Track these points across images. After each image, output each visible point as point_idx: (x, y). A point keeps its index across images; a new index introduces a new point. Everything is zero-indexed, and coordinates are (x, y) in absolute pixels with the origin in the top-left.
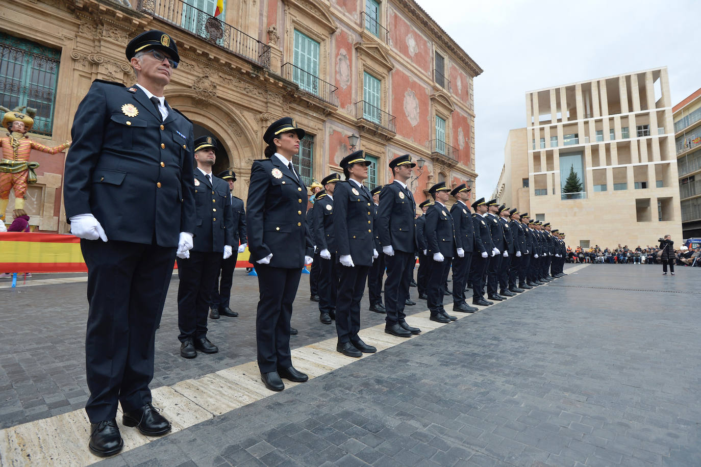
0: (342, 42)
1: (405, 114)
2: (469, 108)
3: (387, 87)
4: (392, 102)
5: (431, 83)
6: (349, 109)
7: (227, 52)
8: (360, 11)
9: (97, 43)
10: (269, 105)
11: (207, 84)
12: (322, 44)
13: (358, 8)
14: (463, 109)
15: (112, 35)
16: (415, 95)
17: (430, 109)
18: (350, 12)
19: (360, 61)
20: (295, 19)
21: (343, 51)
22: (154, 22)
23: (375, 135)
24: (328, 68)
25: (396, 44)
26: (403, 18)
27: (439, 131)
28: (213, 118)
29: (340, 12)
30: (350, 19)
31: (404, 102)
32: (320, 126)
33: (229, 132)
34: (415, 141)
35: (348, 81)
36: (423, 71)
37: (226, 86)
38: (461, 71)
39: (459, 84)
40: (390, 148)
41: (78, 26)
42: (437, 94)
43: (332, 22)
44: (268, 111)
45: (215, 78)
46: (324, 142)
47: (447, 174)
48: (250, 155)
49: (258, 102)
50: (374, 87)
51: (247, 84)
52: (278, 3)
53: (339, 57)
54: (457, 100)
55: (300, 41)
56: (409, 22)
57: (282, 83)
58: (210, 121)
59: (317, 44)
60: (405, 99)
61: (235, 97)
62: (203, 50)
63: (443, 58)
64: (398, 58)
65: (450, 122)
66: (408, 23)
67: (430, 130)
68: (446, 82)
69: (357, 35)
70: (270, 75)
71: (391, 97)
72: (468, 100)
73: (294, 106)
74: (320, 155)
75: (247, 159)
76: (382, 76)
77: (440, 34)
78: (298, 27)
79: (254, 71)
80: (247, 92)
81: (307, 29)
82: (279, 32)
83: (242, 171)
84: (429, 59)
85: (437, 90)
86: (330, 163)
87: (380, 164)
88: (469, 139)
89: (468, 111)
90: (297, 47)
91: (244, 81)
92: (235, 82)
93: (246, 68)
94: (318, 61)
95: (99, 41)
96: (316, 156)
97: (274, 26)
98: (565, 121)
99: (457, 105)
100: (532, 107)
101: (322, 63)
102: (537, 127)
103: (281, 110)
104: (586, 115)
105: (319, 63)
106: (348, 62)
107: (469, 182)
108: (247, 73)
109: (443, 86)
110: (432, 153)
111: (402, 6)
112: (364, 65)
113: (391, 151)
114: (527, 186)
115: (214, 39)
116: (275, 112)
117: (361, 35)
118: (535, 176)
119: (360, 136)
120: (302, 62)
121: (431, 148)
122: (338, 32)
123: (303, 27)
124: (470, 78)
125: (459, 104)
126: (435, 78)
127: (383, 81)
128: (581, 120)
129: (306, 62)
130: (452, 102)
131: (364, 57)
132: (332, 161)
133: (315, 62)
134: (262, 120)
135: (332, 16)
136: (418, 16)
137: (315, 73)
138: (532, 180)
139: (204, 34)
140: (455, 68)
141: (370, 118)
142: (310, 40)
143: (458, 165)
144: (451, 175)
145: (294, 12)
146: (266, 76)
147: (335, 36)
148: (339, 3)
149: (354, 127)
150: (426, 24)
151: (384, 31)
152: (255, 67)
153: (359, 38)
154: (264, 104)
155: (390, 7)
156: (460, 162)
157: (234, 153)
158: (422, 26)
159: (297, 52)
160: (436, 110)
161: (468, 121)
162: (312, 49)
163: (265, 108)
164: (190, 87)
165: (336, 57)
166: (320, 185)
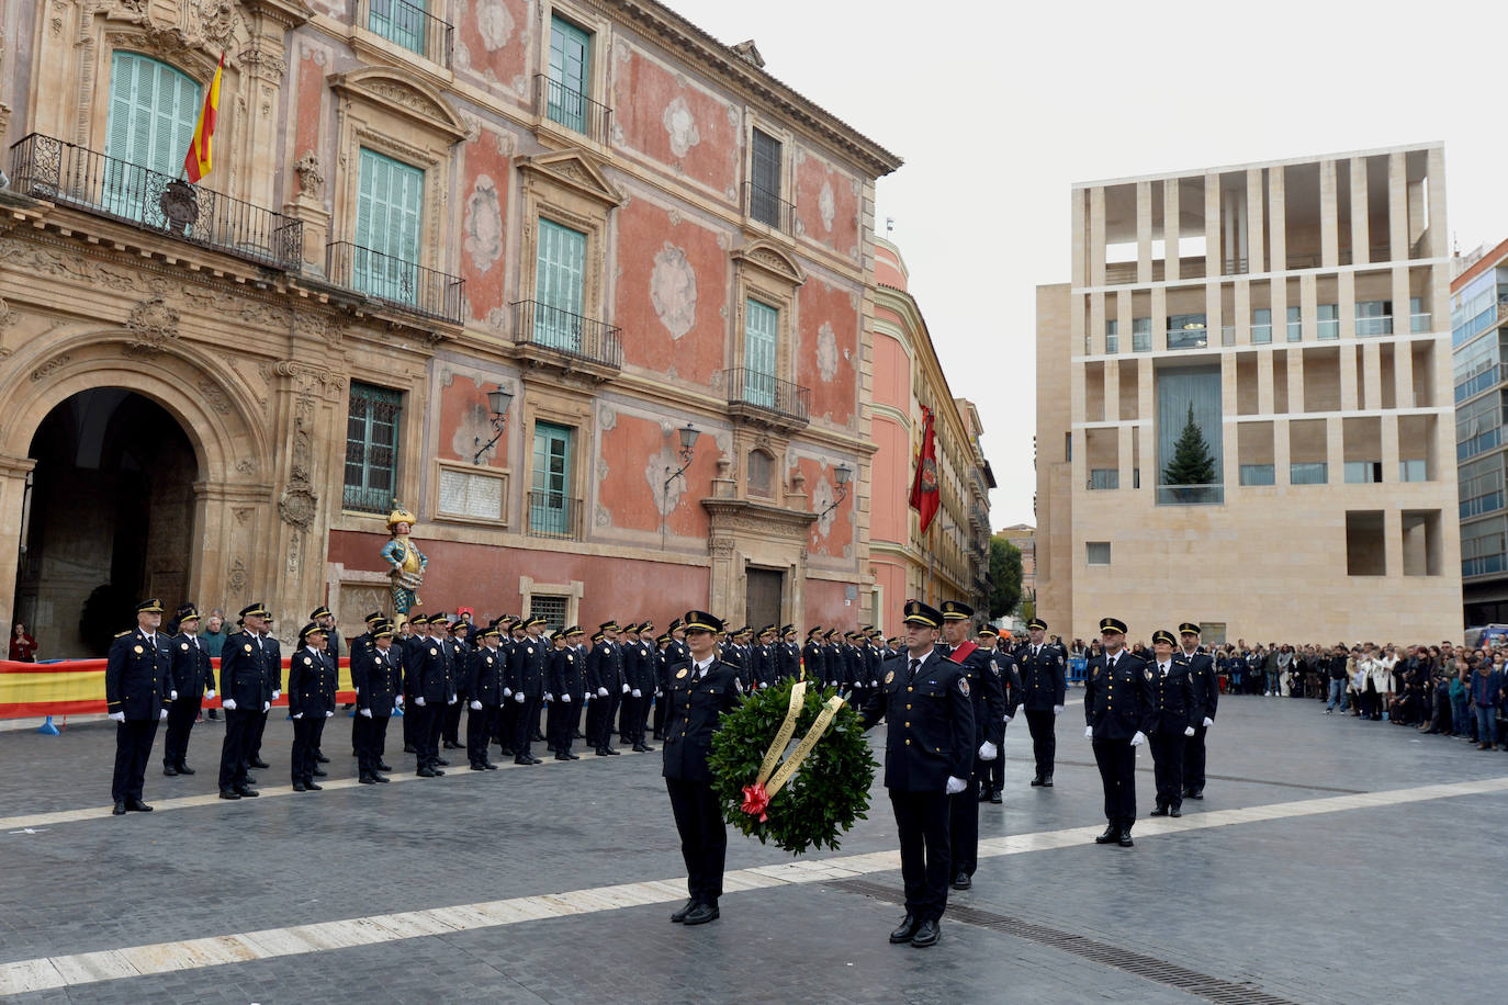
0: (486, 157)
1: (653, 308)
2: (858, 265)
3: (603, 250)
4: (617, 284)
5: (736, 218)
6: (497, 321)
7: (207, 250)
8: (534, 70)
10: (295, 342)
11: (159, 315)
12: (430, 172)
13: (529, 65)
14: (835, 272)
16: (685, 257)
17: (728, 286)
18: (505, 80)
19: (529, 196)
20: (362, 127)
21: (485, 181)
22: (57, 210)
23: (562, 375)
24: (443, 230)
25: (634, 134)
26: (657, 61)
27: (756, 339)
28: (168, 377)
29: (478, 84)
30: (505, 98)
31: (653, 281)
32: (420, 370)
33: (202, 404)
34: (680, 376)
35: (494, 251)
36: (710, 191)
37: (199, 312)
38: (834, 166)
39: (827, 204)
40: (605, 402)
42: (753, 244)
43: (455, 121)
44: (295, 357)
45: (175, 299)
46: (426, 405)
47: (776, 451)
48: (248, 453)
49: (270, 339)
50: (566, 255)
51: (248, 302)
52: (323, 95)
53: (474, 196)
54: (817, 250)
55: (375, 174)
56: (675, 67)
57: (327, 296)
58: (160, 385)
59: (416, 172)
60: (654, 271)
61: (218, 335)
62: (153, 250)
63: (779, 143)
64: (637, 170)
65: (794, 310)
66: (673, 71)
67: (727, 343)
68: (784, 209)
69: (524, 131)
70: (299, 282)
71: (612, 272)
72: (855, 243)
73: (356, 331)
74: (416, 440)
75: (239, 461)
76: (588, 225)
77: (764, 87)
78: (370, 143)
79: (264, 277)
80: (247, 320)
81: (394, 147)
82: (322, 170)
83: (227, 489)
84: (733, 154)
85: (755, 235)
86: (441, 455)
87: (577, 443)
88: (852, 350)
89: (853, 274)
90: (366, 188)
91: (240, 295)
92: (218, 298)
93: (243, 274)
94: (417, 213)
96: (405, 441)
97: (311, 154)
98: (1173, 279)
99: (815, 262)
100: (1088, 230)
101: (429, 220)
102: (1098, 289)
103: (324, 348)
104: (1234, 262)
105: (422, 217)
106: (496, 204)
107: (841, 470)
108: (249, 282)
109: (772, 219)
110: (731, 403)
111: (655, 32)
112: (538, 205)
113: (608, 408)
114: (1069, 458)
115: (178, 225)
116: (308, 355)
117: (534, 132)
118: (1089, 434)
119: (524, 381)
120: (380, 223)
121: (730, 388)
122: (471, 139)
123: (382, 142)
124: (864, 183)
125: (824, 260)
126: (748, 204)
127: (591, 237)
128: (1213, 279)
129: (389, 221)
130: (798, 260)
131: (539, 186)
132: (445, 449)
133: (410, 218)
134: (278, 376)
135: (456, 103)
136: (699, 53)
137: (411, 242)
138: (1079, 442)
139: (158, 220)
140: (814, 165)
141: (552, 336)
142: (400, 166)
143: (809, 427)
144: (791, 455)
145: (359, 110)
146: (292, 286)
147: (461, 150)
148: (475, 64)
149: (507, 363)
150: (722, 67)
151: (598, 110)
152: (266, 269)
153: (528, 140)
154: (284, 341)
155: (622, 42)
156: (821, 415)
157: (210, 450)
158: (714, 73)
159: (365, 204)
160: (749, 288)
161: (854, 302)
162: (405, 186)
163: (285, 350)
164: (122, 325)
165: (466, 197)
166: (410, 517)
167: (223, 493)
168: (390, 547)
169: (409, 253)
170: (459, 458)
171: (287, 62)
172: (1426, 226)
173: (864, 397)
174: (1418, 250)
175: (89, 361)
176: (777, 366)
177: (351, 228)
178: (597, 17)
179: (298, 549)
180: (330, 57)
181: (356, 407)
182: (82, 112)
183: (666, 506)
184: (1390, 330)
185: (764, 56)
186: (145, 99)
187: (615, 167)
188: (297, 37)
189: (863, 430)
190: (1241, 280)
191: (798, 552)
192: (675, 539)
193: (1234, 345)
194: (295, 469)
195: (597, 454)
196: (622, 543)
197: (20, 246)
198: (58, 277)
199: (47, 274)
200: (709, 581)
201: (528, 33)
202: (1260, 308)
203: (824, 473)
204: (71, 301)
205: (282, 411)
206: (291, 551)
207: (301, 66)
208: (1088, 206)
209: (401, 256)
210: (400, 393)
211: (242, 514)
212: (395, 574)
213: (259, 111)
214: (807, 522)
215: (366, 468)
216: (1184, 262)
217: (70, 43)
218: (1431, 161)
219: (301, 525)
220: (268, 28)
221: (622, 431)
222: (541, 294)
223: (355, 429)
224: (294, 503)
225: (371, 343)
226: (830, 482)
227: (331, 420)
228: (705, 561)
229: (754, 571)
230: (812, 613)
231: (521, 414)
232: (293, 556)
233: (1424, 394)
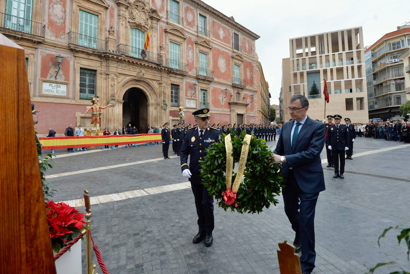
0: (190, 42)
1: (218, 67)
2: (253, 57)
3: (210, 57)
4: (212, 63)
5: (232, 50)
6: (193, 71)
7: (148, 62)
9: (108, 67)
10: (162, 77)
12: (181, 45)
13: (196, 24)
14: (249, 58)
15: (112, 63)
16: (224, 57)
17: (231, 62)
18: (192, 27)
19: (197, 48)
20: (170, 38)
21: (190, 46)
22: (125, 57)
23: (205, 81)
24: (184, 55)
25: (214, 35)
26: (217, 21)
27: (236, 72)
29: (188, 28)
30: (193, 31)
31: (218, 62)
32: (181, 81)
33: (148, 89)
34: (224, 80)
35: (192, 59)
36: (227, 45)
37: (147, 73)
38: (248, 38)
39: (247, 46)
41: (101, 62)
42: (235, 54)
43: (185, 35)
44: (162, 80)
45: (143, 71)
46: (183, 87)
47: (241, 93)
48: (156, 97)
49: (158, 77)
50: (204, 58)
51: (154, 71)
52: (163, 33)
53: (188, 49)
54: (246, 55)
55: (172, 46)
57: (167, 69)
58: (141, 86)
59: (179, 45)
60: (218, 60)
61: (150, 77)
62: (140, 63)
63: (238, 35)
64: (215, 42)
65: (242, 66)
66: (220, 23)
67: (231, 73)
68: (240, 47)
69: (196, 36)
70: (163, 67)
71: (212, 61)
72: (252, 53)
73: (171, 75)
74: (182, 94)
75: (154, 99)
76: (207, 53)
77: (235, 25)
78: (171, 41)
80: (155, 74)
81: (175, 41)
82: (164, 46)
84: (231, 38)
85: (235, 52)
86: (186, 96)
87: (207, 93)
88: (253, 73)
89: (252, 59)
90: (171, 49)
91: (153, 70)
92: (150, 70)
93: (154, 66)
94: (179, 53)
95: (109, 66)
96: (180, 94)
97: (162, 44)
98: (310, 56)
99: (246, 57)
100: (293, 47)
101: (181, 54)
102: (295, 59)
103: (167, 78)
104: (322, 52)
105: (180, 53)
106: (192, 50)
107: (252, 95)
108: (155, 67)
109: (238, 50)
110: (233, 84)
111: (216, 16)
112: (199, 50)
113: (212, 86)
114: (290, 91)
115: (144, 58)
116: (164, 80)
117: (197, 36)
118: (294, 86)
119: (198, 82)
120: (173, 55)
121: (232, 81)
122: (187, 39)
123: (173, 40)
124: (253, 41)
125: (247, 56)
126: (233, 47)
127: (208, 55)
128: (318, 55)
129: (175, 55)
130: (243, 57)
131: (199, 46)
132: (186, 95)
133: (178, 54)
134: (160, 84)
135: (185, 32)
136: (224, 19)
137: (179, 58)
138: (292, 88)
139: (140, 57)
140: (244, 38)
141: (203, 74)
142: (176, 45)
143: (246, 88)
144: (243, 93)
145: (169, 35)
146: (161, 67)
147: (186, 41)
148: (187, 25)
149: (195, 79)
150: (228, 22)
151: (208, 31)
152: (157, 65)
153: (197, 38)
154: (160, 77)
155: (211, 18)
156: (248, 85)
157: (150, 97)
158: (227, 23)
159: (171, 52)
160: (235, 63)
161: (253, 64)
162: (177, 48)
163: (160, 79)
164: (135, 76)
165: (187, 49)
166: (183, 108)
167: (152, 105)
168: (180, 113)
169: (178, 60)
170: (188, 97)
171: (157, 27)
172: (359, 43)
173: (255, 82)
174: (358, 47)
175: (130, 83)
176: (240, 77)
177: (169, 57)
178: (207, 14)
180: (164, 26)
181: (172, 88)
182: (127, 40)
183: (223, 104)
184: (353, 63)
185: (235, 19)
186: (136, 36)
187: (211, 42)
188: (159, 23)
189: (255, 88)
190: (323, 55)
191: (245, 111)
192: (225, 110)
193: (322, 67)
194: (164, 100)
195: (211, 95)
196: (216, 111)
197: (120, 64)
198: (125, 69)
199: (124, 68)
200: (230, 117)
201: (196, 18)
202: (327, 60)
203: (249, 96)
204: (128, 73)
205: (161, 90)
206: (164, 114)
207: (160, 28)
208: (293, 43)
209: (177, 61)
210: (178, 86)
211: (155, 108)
212: (181, 118)
213: (154, 37)
214: (247, 105)
215: (174, 99)
216: (312, 52)
217: (124, 28)
218: (360, 30)
219: (165, 110)
220: (154, 22)
221: (215, 90)
222: (200, 66)
223: (172, 93)
224: (164, 106)
225: (174, 77)
226: (250, 98)
227: (168, 91)
228: (230, 113)
229: (238, 115)
230: (248, 122)
231: (198, 88)
232: (164, 115)
233: (360, 75)
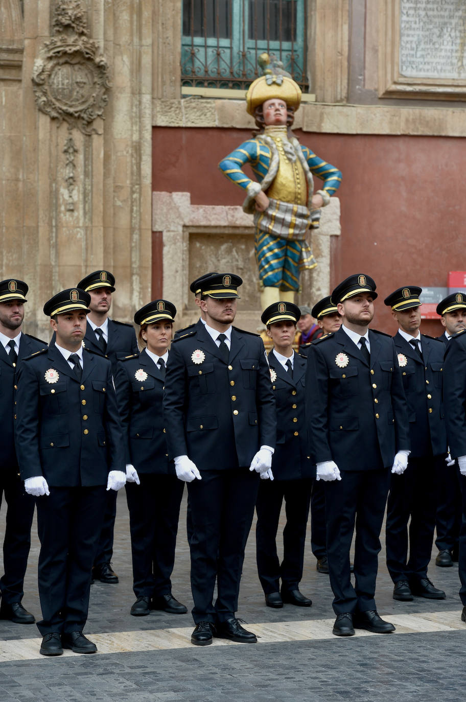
168: (245, 153)
179: (80, 169)
194: (57, 9)
212: (255, 206)
219: (81, 119)
232: (70, 182)
